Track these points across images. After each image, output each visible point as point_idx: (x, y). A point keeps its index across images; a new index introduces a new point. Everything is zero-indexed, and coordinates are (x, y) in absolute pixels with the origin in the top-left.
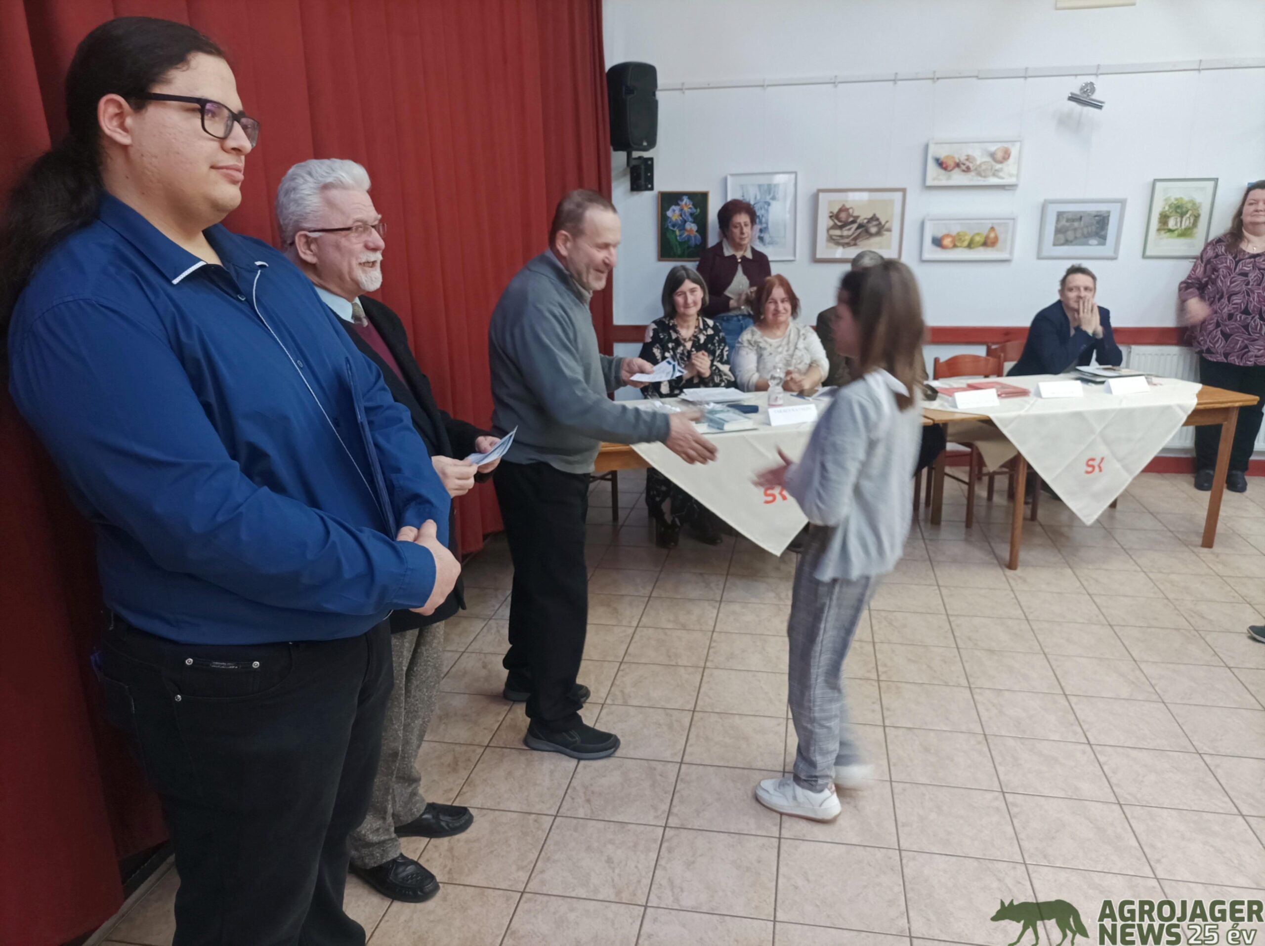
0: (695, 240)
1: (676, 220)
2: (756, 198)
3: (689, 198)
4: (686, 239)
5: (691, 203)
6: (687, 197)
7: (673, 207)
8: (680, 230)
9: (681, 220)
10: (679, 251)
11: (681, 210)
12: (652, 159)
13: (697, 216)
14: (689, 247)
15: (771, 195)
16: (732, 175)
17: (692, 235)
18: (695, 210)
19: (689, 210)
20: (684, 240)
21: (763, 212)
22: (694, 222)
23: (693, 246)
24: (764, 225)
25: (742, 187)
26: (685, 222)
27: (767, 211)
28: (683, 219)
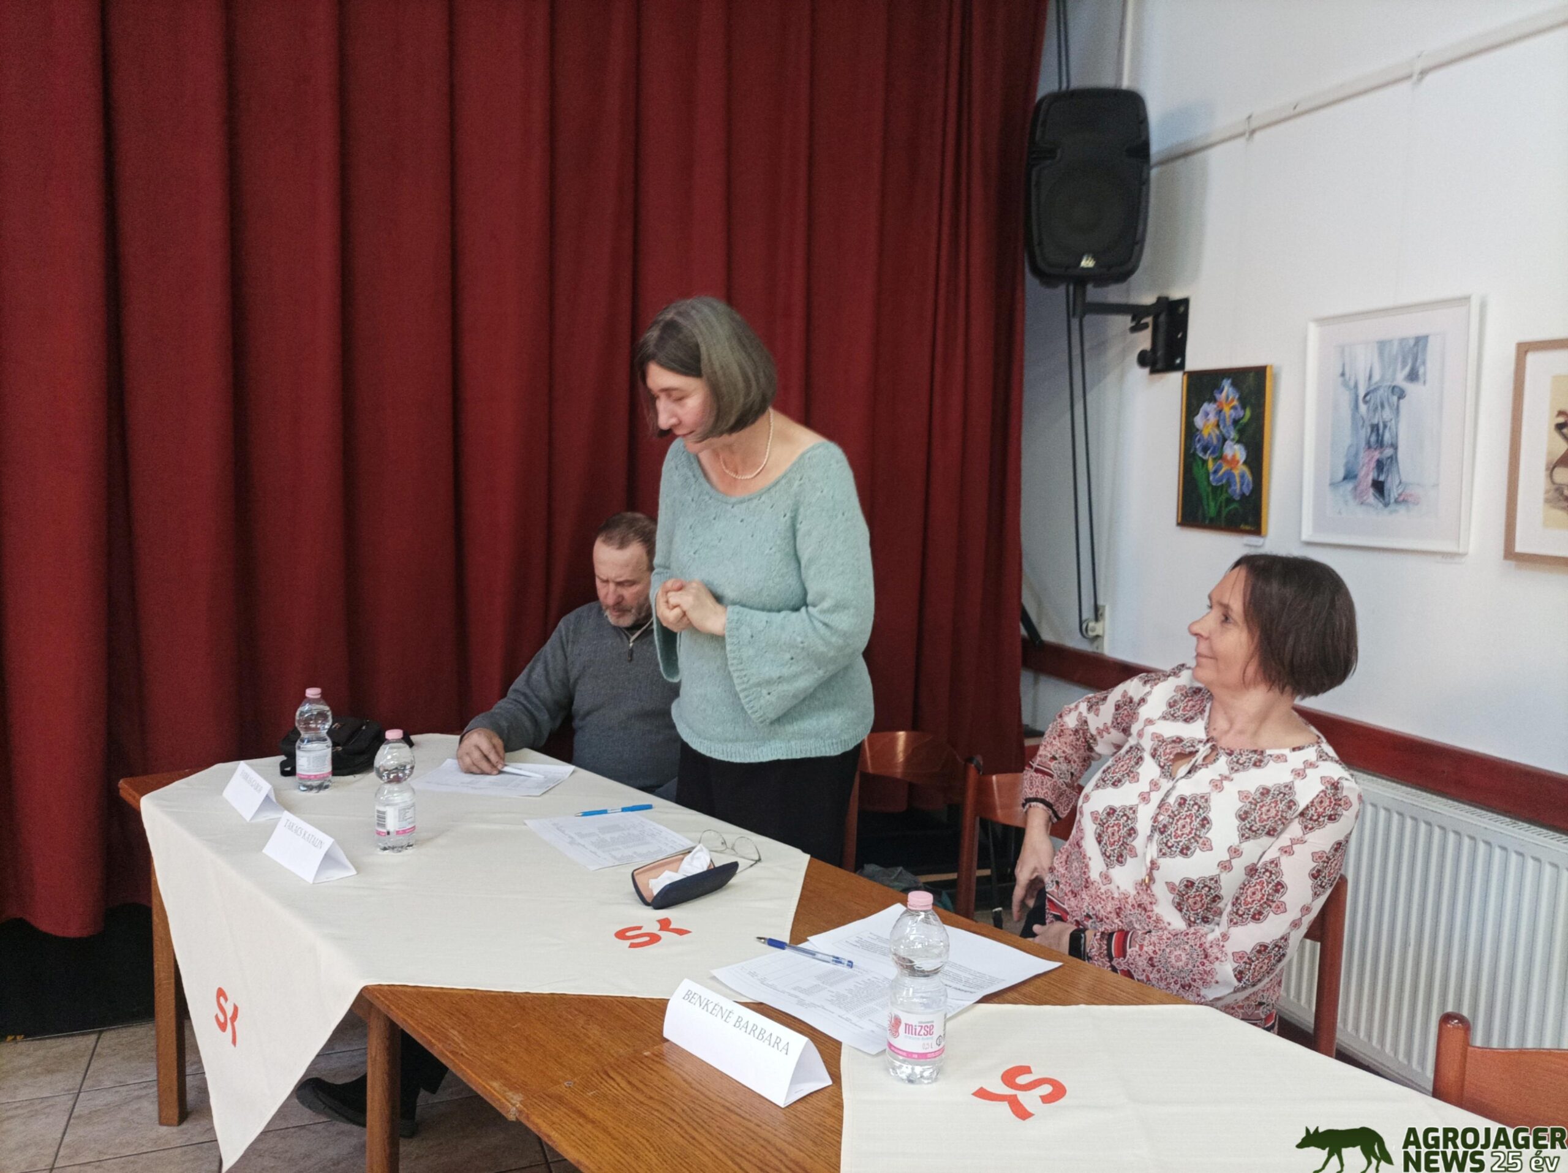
0: (1242, 485)
1: (1209, 434)
2: (1370, 377)
3: (1234, 385)
4: (1224, 481)
5: (1237, 396)
6: (1229, 381)
7: (1207, 407)
8: (1215, 460)
9: (1217, 436)
10: (1212, 511)
11: (1220, 412)
12: (1185, 302)
13: (1247, 425)
14: (1229, 500)
15: (1407, 369)
16: (1322, 321)
17: (1236, 472)
18: (1241, 413)
19: (1232, 411)
20: (1220, 484)
21: (1387, 414)
22: (1239, 442)
23: (1238, 498)
24: (1388, 452)
25: (1342, 349)
26: (1225, 440)
27: (1397, 410)
28: (1221, 432)
